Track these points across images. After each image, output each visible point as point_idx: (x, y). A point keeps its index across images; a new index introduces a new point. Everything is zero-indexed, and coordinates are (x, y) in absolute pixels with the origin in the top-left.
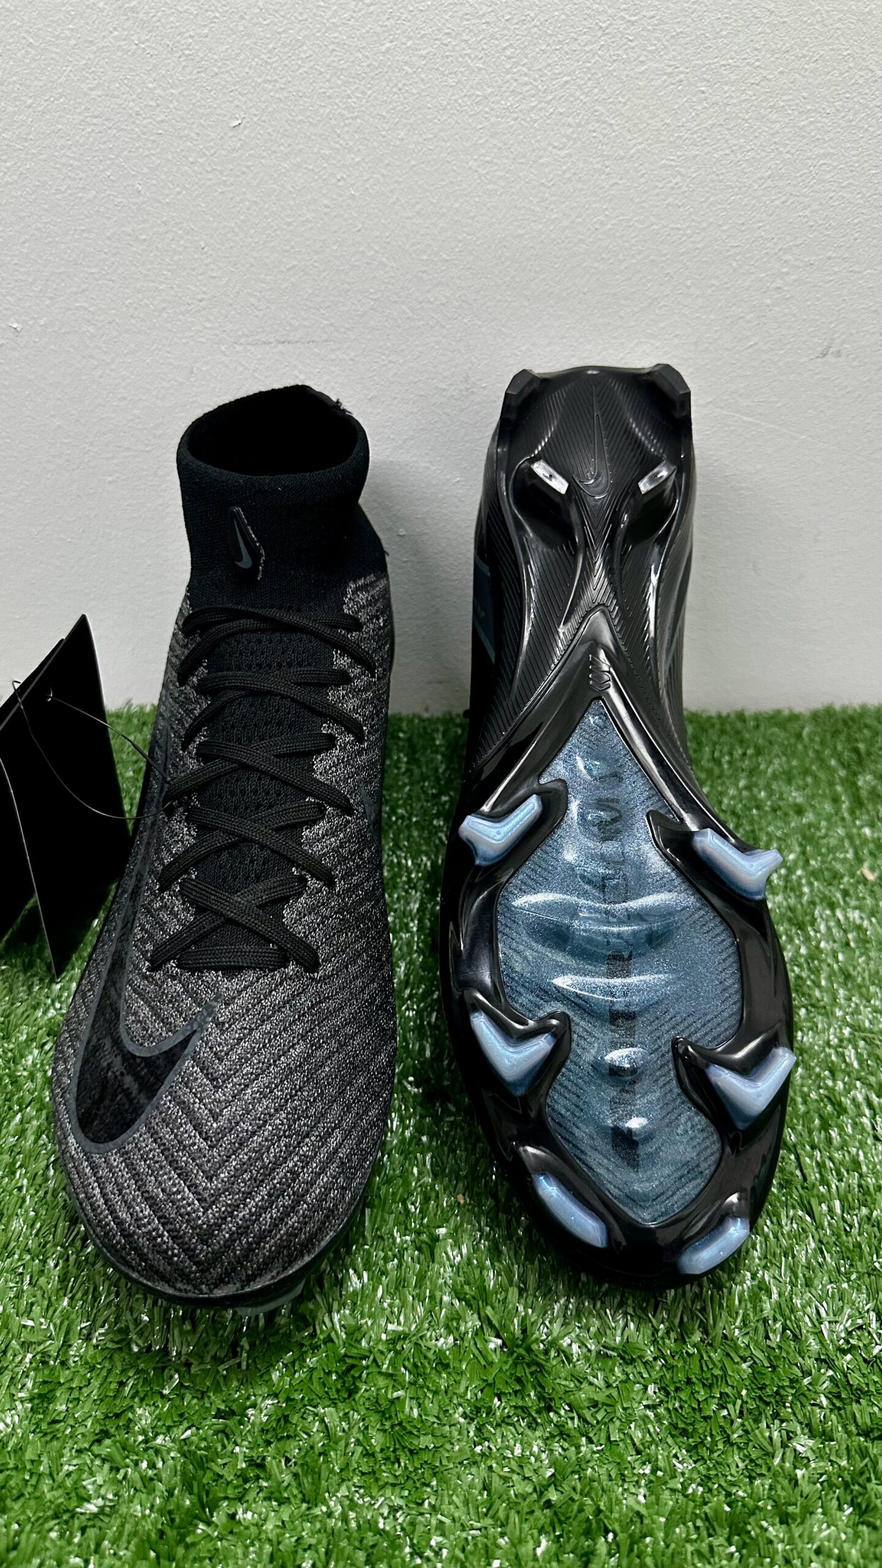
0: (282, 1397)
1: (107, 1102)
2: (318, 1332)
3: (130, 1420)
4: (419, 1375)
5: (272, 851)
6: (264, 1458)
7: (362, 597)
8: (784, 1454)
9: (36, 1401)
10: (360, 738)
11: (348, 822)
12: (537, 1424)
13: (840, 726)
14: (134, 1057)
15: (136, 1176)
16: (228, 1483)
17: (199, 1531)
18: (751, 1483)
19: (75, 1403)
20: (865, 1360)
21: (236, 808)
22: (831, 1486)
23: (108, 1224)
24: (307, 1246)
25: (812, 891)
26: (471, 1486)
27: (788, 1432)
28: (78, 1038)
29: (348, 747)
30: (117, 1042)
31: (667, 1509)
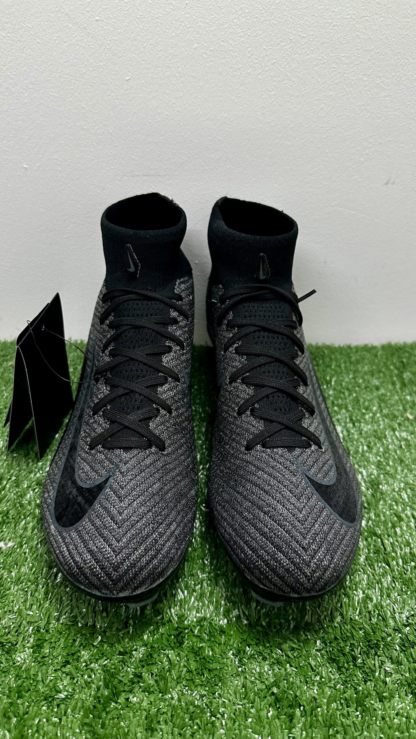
0: (149, 646)
1: (69, 509)
2: (165, 617)
3: (79, 656)
4: (212, 636)
5: (145, 396)
6: (141, 673)
7: (183, 286)
8: (380, 671)
9: (35, 648)
10: (182, 348)
11: (178, 385)
12: (267, 658)
13: (395, 351)
14: (82, 488)
15: (84, 541)
16: (125, 684)
17: (112, 706)
18: (366, 684)
19: (53, 649)
20: (415, 630)
21: (128, 378)
22: (402, 685)
23: (70, 564)
24: (161, 574)
25: (384, 423)
26: (237, 686)
27: (381, 661)
28: (54, 482)
29: (178, 352)
30: (74, 482)
31: (327, 696)
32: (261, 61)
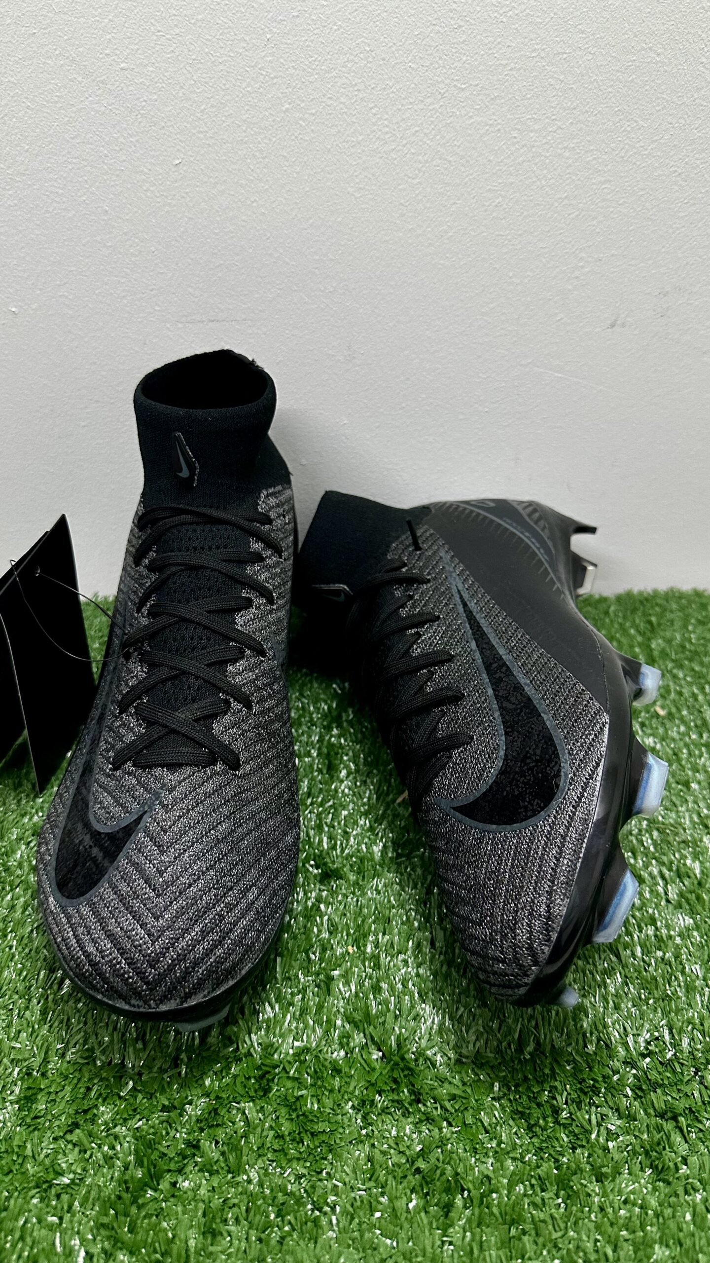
0: (212, 1096)
1: (79, 868)
2: (241, 1047)
3: (95, 1115)
4: (318, 1078)
5: (205, 681)
6: (199, 1141)
7: (272, 501)
8: (599, 1131)
9: (22, 1102)
10: (271, 601)
11: (262, 661)
12: (409, 1113)
13: (638, 605)
14: (99, 833)
15: (101, 920)
16: (171, 1159)
17: (148, 1196)
18: (574, 1152)
19: (53, 1103)
20: (661, 1063)
21: (177, 651)
22: (635, 1153)
23: (79, 958)
24: (230, 973)
26: (358, 1159)
27: (602, 1115)
28: (56, 826)
29: (262, 607)
30: (87, 825)
31: (508, 1173)
32: (394, 130)
